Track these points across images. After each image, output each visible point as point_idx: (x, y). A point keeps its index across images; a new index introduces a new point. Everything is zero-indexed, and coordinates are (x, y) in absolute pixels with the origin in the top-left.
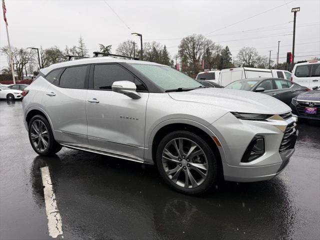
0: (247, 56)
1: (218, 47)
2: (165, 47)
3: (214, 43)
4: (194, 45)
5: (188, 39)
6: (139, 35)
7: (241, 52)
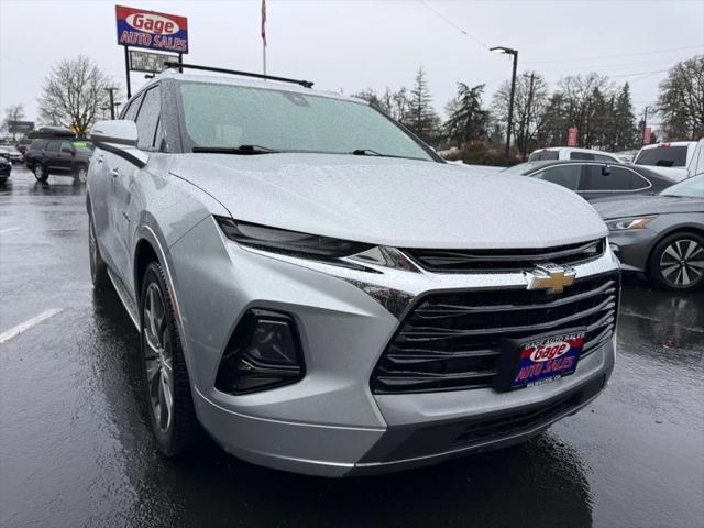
2: (626, 87)
5: (691, 65)
6: (508, 51)
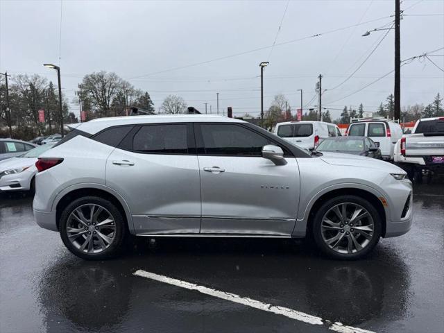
0: (174, 108)
1: (138, 93)
3: (133, 87)
4: (103, 86)
5: (93, 77)
6: (56, 68)
7: (166, 101)
